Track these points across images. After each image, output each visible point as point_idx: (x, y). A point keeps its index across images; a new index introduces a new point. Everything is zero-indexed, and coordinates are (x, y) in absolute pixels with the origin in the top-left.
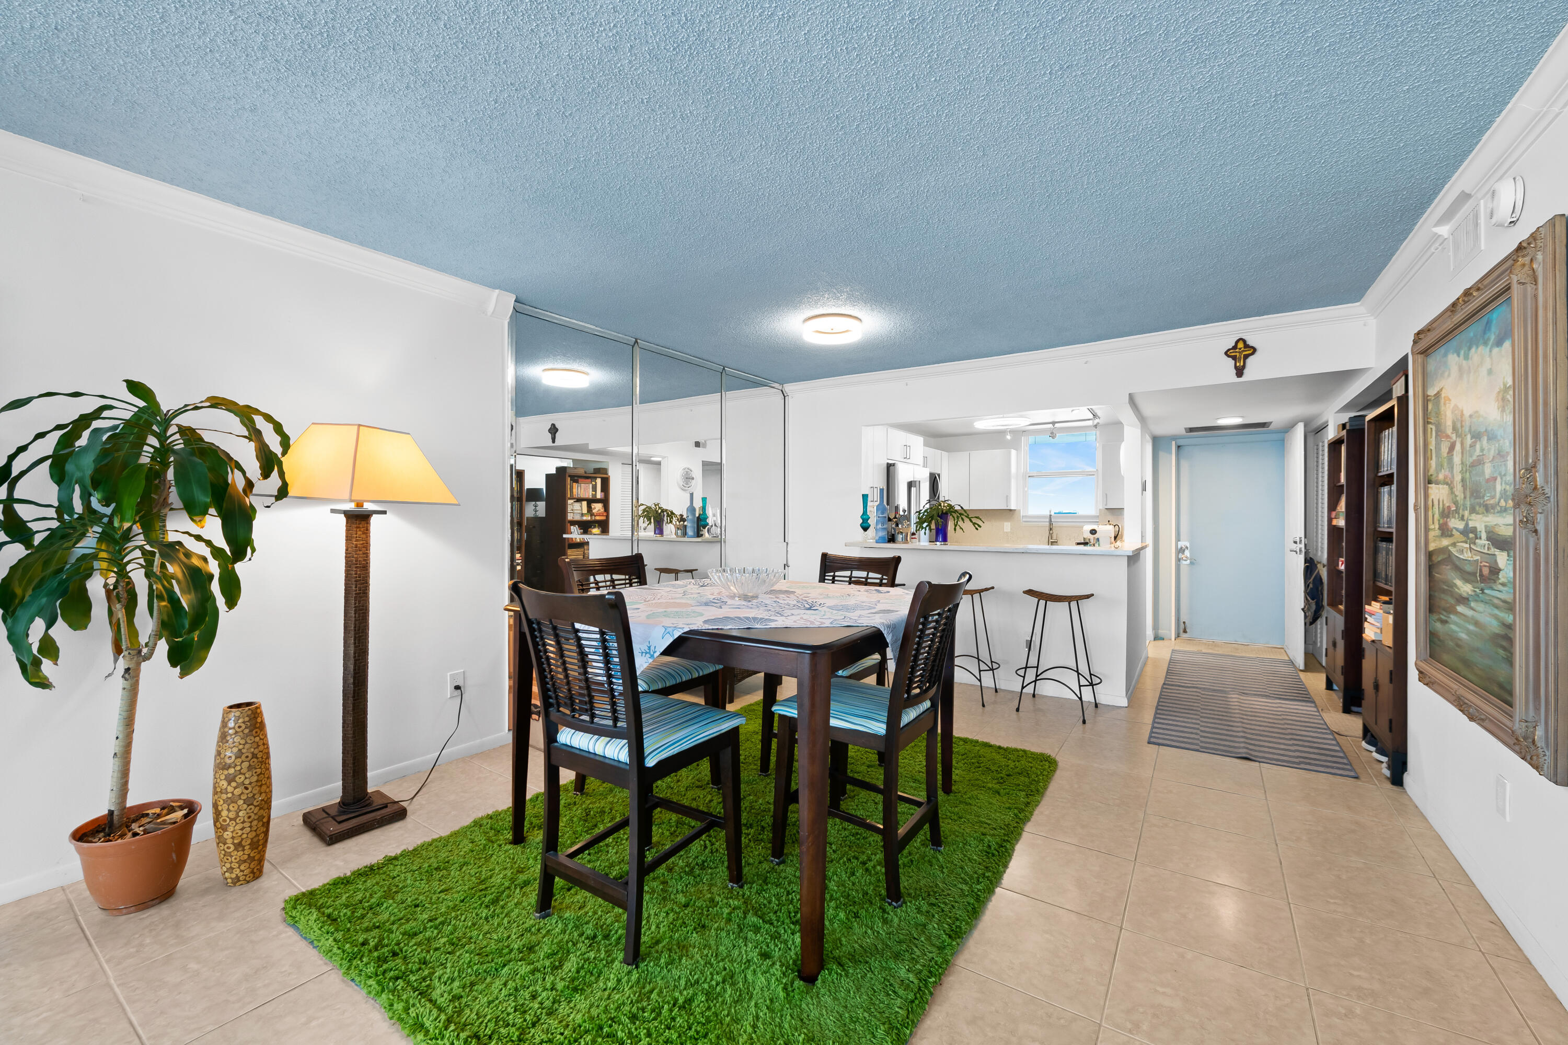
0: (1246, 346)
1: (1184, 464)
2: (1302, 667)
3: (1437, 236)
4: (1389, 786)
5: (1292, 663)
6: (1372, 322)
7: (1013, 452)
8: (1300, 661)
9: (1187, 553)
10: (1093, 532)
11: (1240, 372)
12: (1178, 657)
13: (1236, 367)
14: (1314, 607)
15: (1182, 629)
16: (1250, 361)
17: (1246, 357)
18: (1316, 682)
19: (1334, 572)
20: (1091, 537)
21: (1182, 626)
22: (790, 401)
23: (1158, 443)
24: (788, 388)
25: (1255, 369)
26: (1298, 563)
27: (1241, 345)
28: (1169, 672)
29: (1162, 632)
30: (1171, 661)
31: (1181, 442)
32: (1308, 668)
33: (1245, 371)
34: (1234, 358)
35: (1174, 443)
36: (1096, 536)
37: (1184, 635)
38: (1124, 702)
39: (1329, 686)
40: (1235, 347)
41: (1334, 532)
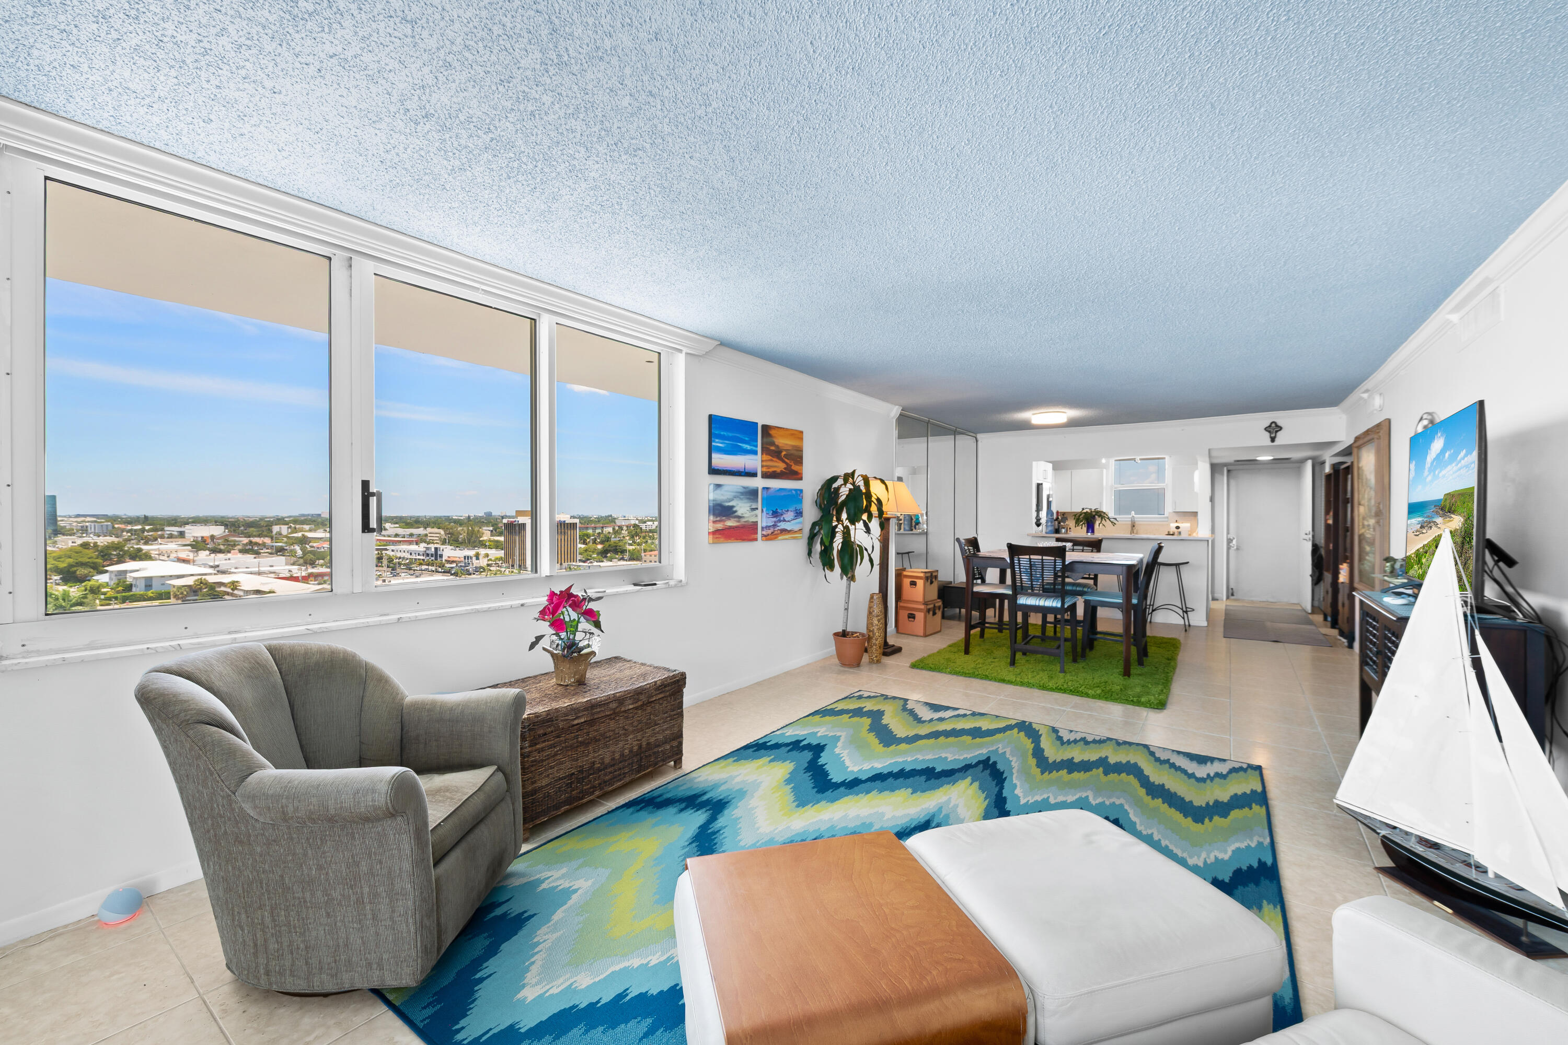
0: (1277, 426)
1: (1232, 482)
2: (1310, 612)
3: (1362, 398)
4: (1347, 650)
5: (1304, 611)
6: (1344, 417)
7: (1105, 471)
8: (1309, 609)
9: (1234, 542)
10: (1178, 528)
11: (1273, 440)
12: (1228, 608)
13: (1271, 437)
14: (1317, 574)
15: (1231, 593)
16: (1279, 434)
17: (1277, 432)
18: (1319, 618)
19: (1328, 551)
20: (1176, 531)
21: (1230, 591)
22: (979, 443)
23: (1215, 469)
24: (979, 436)
25: (1281, 439)
26: (1309, 547)
27: (1273, 425)
28: (1226, 614)
29: (1216, 595)
30: (1226, 610)
31: (1230, 468)
32: (1313, 612)
33: (1276, 439)
34: (1269, 432)
35: (1225, 468)
36: (1179, 530)
37: (1232, 597)
38: (1205, 624)
39: (1325, 619)
40: (1270, 426)
41: (1328, 527)
